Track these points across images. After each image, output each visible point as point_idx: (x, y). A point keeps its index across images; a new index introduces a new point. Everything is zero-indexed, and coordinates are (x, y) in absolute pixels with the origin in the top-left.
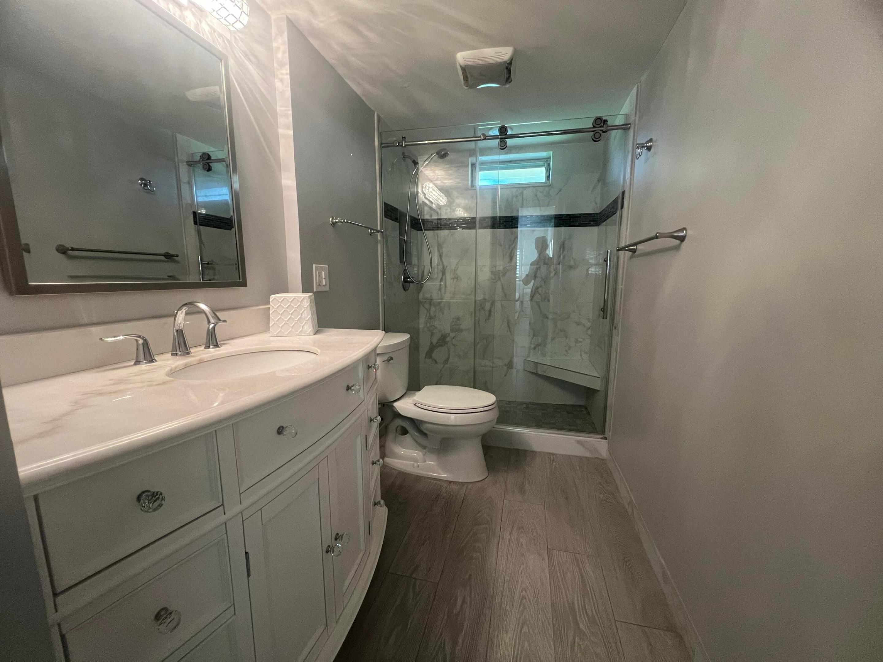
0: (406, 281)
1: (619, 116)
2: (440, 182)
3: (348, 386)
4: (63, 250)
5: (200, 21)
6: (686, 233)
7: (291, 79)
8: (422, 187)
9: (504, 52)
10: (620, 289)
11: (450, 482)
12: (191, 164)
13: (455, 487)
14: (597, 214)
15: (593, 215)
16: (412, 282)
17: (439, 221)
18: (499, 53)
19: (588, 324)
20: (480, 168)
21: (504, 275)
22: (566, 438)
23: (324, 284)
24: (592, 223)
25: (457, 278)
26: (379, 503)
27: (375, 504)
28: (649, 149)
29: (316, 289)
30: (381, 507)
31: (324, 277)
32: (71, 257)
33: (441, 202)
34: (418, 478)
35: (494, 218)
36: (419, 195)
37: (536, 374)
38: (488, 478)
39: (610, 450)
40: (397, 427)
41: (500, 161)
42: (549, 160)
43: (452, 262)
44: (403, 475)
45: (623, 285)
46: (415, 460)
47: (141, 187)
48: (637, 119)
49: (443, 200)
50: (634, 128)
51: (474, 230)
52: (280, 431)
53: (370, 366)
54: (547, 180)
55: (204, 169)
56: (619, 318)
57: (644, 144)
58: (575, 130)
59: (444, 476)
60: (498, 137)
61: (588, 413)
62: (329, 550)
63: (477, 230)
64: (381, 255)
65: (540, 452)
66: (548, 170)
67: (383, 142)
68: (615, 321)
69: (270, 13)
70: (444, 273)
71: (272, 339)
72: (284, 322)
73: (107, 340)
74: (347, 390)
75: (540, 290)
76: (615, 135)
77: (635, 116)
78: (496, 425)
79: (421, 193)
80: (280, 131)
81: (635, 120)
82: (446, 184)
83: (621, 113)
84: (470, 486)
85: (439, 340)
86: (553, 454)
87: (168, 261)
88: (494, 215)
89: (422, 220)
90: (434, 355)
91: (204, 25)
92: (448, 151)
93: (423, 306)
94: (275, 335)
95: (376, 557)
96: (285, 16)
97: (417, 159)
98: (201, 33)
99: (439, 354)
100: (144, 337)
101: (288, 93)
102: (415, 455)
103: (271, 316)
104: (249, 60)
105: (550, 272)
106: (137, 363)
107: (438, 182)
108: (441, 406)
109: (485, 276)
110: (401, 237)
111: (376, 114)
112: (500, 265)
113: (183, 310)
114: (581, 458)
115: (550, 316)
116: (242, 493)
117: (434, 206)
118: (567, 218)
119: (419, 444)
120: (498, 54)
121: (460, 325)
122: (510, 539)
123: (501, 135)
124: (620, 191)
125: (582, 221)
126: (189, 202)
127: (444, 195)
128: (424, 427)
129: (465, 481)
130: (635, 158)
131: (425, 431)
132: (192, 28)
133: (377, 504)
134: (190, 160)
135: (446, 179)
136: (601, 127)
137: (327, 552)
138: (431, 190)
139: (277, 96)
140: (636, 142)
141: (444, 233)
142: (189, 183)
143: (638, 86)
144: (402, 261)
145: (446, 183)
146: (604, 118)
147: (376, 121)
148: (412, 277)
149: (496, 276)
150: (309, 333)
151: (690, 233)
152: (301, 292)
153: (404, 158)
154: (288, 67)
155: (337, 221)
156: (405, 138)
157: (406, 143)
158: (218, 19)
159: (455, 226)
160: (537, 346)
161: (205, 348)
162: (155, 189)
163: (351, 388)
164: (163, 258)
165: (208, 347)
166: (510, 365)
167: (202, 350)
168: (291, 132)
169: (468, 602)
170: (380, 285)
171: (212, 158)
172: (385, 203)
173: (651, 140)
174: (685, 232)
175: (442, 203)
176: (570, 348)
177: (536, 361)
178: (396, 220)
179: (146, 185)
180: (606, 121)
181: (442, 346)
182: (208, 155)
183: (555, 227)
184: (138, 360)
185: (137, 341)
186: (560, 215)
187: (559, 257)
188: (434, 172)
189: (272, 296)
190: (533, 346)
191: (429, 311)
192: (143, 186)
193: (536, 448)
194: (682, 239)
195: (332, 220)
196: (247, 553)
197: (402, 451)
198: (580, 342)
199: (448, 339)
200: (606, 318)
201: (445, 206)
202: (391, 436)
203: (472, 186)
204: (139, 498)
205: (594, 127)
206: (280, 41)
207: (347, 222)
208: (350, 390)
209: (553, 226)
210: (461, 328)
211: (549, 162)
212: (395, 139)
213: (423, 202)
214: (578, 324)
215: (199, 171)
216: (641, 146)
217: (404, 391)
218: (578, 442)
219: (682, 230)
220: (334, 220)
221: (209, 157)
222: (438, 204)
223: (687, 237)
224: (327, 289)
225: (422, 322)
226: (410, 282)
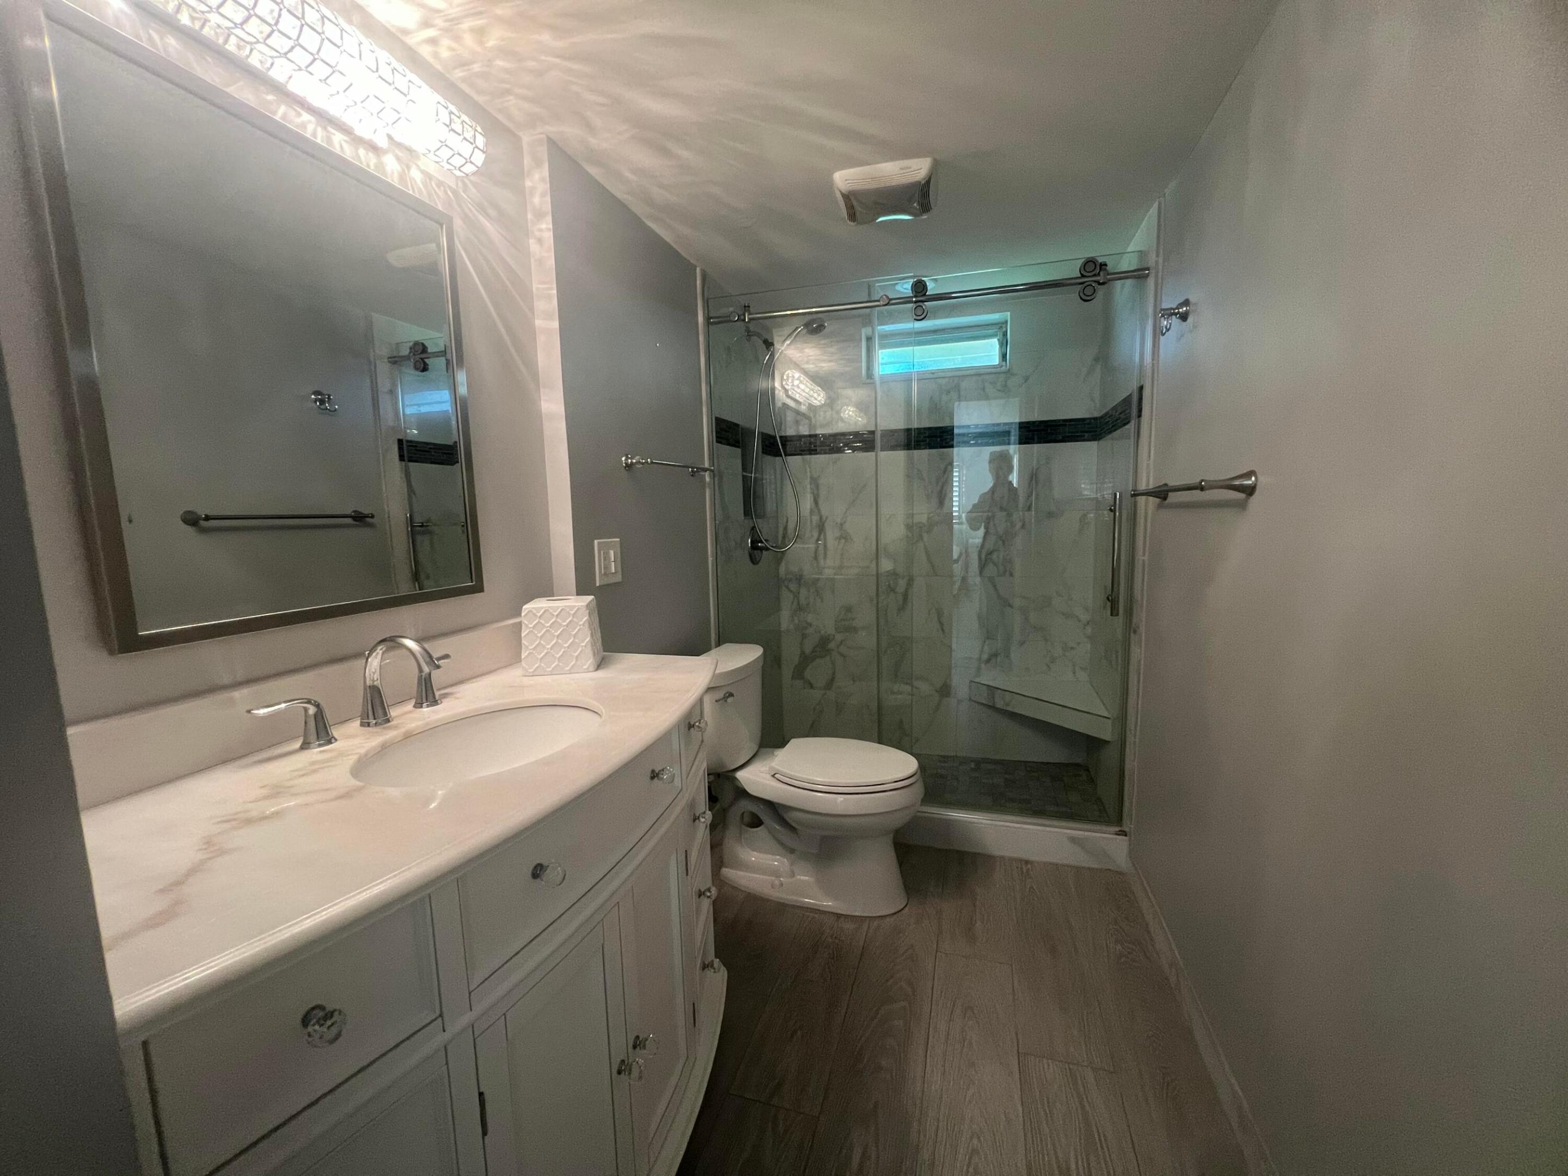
0: (756, 547)
1: (1125, 256)
2: (812, 366)
3: (653, 771)
4: (192, 520)
5: (408, 168)
6: (1256, 478)
7: (555, 237)
8: (782, 379)
9: (915, 167)
10: (1141, 562)
11: (839, 916)
12: (395, 361)
13: (849, 926)
14: (1095, 419)
15: (1087, 421)
16: (767, 549)
17: (812, 440)
18: (908, 168)
19: (1084, 617)
20: (879, 343)
21: (929, 532)
22: (1050, 832)
23: (613, 571)
24: (1086, 435)
25: (845, 538)
26: (711, 965)
27: (705, 967)
28: (1184, 317)
29: (600, 582)
30: (715, 972)
31: (613, 559)
32: (204, 531)
33: (815, 401)
34: (782, 907)
35: (908, 431)
36: (777, 392)
37: (992, 707)
38: (907, 909)
39: (1133, 854)
40: (743, 813)
41: (916, 330)
42: (1004, 326)
43: (834, 510)
44: (754, 900)
45: (1147, 554)
46: (776, 873)
47: (315, 406)
48: (1161, 260)
49: (819, 398)
50: (1156, 276)
51: (873, 454)
52: (538, 872)
53: (692, 723)
54: (1003, 361)
55: (416, 368)
56: (1141, 617)
57: (1174, 309)
58: (1049, 283)
59: (828, 904)
60: (911, 299)
61: (1092, 781)
62: (623, 1068)
63: (878, 454)
64: (711, 505)
65: (1002, 858)
66: (1003, 344)
67: (711, 315)
68: (1134, 620)
69: (520, 134)
70: (821, 528)
71: (526, 681)
72: (546, 651)
73: (257, 714)
74: (652, 778)
75: (994, 556)
76: (1122, 291)
77: (1157, 256)
78: (921, 805)
79: (780, 388)
80: (538, 323)
81: (1157, 262)
82: (824, 369)
83: (1129, 250)
84: (876, 923)
85: (816, 646)
86: (1027, 862)
87: (357, 526)
88: (910, 427)
89: (781, 437)
90: (808, 674)
91: (415, 174)
92: (824, 322)
93: (787, 587)
94: (530, 673)
95: (705, 1069)
96: (543, 136)
97: (772, 338)
98: (410, 188)
99: (818, 672)
100: (315, 702)
101: (551, 262)
102: (776, 863)
103: (524, 642)
104: (488, 216)
105: (1013, 525)
106: (305, 746)
107: (810, 367)
108: (819, 779)
109: (894, 532)
110: (744, 474)
111: (698, 270)
112: (923, 513)
113: (378, 651)
114: (1078, 870)
115: (1017, 602)
116: (473, 991)
117: (803, 408)
118: (1040, 428)
119: (781, 844)
120: (905, 171)
121: (853, 620)
122: (948, 1033)
123: (915, 296)
124: (1134, 386)
125: (1069, 432)
126: (391, 423)
127: (820, 389)
128: (790, 817)
129: (865, 915)
130: (1159, 332)
131: (794, 824)
132: (395, 182)
133: (708, 967)
134: (395, 354)
135: (824, 361)
136: (1095, 275)
137: (619, 1072)
138: (796, 382)
139: (533, 267)
140: (1161, 306)
141: (819, 460)
142: (392, 392)
143: (1160, 204)
144: (747, 513)
145: (823, 367)
146: (1100, 260)
147: (699, 282)
148: (766, 540)
149: (915, 532)
150: (588, 668)
151: (1263, 481)
152: (575, 593)
153: (749, 335)
154: (549, 219)
155: (634, 461)
156: (749, 307)
157: (751, 316)
158: (437, 162)
159: (841, 447)
160: (994, 655)
161: (415, 707)
162: (337, 407)
163: (658, 775)
164: (349, 521)
165: (419, 705)
166: (945, 690)
167: (411, 712)
168: (556, 324)
169: (873, 1157)
170: (710, 559)
171: (429, 351)
172: (717, 419)
173: (1186, 303)
174: (1253, 479)
175: (816, 403)
176: (1053, 660)
177: (991, 683)
178: (735, 444)
179: (322, 402)
180: (1103, 265)
181: (821, 657)
182: (423, 344)
183: (1020, 443)
184: (308, 741)
185: (306, 710)
186: (1028, 423)
187: (1030, 495)
188: (801, 351)
189: (525, 607)
190: (985, 657)
191: (796, 595)
192: (318, 404)
193: (996, 852)
194: (1250, 491)
195: (626, 460)
196: (481, 1094)
197: (753, 857)
198: (1072, 648)
199: (832, 645)
200: (1117, 615)
201: (822, 406)
202: (732, 831)
203: (870, 375)
204: (305, 1021)
205: (1083, 276)
206: (537, 176)
207: (652, 463)
208: (656, 778)
209: (1017, 442)
210: (854, 625)
211: (1004, 329)
212: (731, 309)
213: (784, 404)
214: (1067, 616)
215: (410, 373)
216: (1169, 313)
217: (755, 748)
218: (1073, 840)
219: (1248, 475)
220: (630, 461)
221: (424, 349)
222: (809, 404)
223: (1257, 488)
224: (619, 578)
225: (785, 619)
226: (761, 549)
